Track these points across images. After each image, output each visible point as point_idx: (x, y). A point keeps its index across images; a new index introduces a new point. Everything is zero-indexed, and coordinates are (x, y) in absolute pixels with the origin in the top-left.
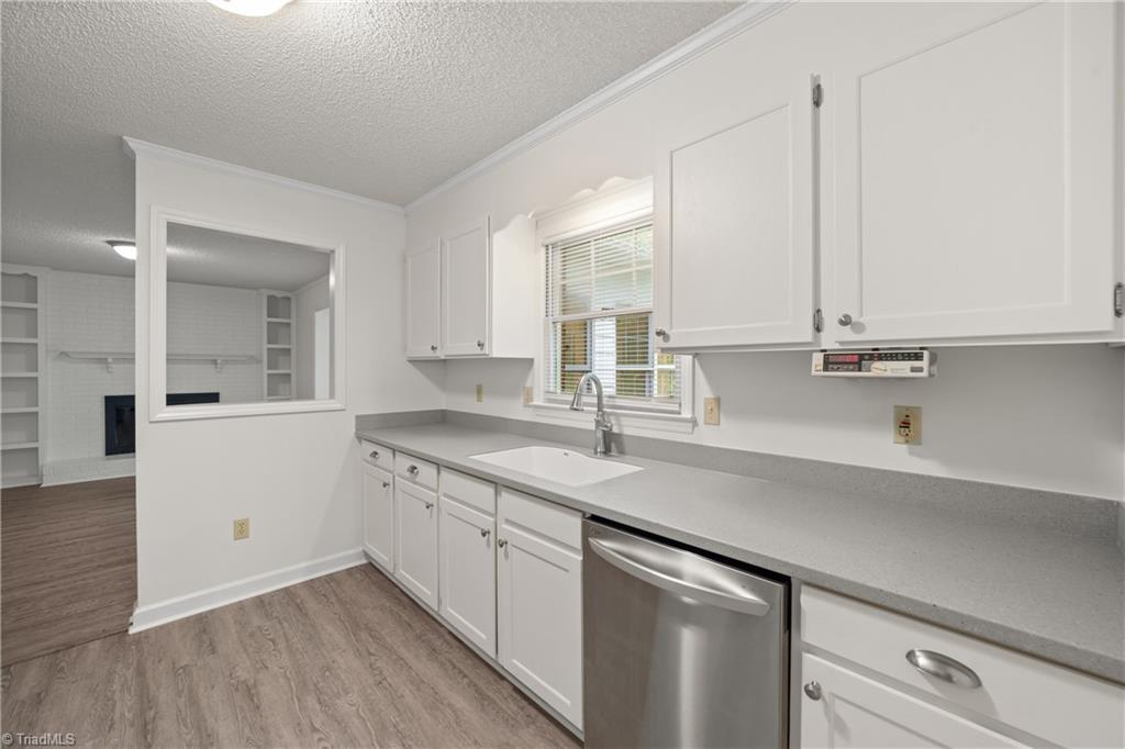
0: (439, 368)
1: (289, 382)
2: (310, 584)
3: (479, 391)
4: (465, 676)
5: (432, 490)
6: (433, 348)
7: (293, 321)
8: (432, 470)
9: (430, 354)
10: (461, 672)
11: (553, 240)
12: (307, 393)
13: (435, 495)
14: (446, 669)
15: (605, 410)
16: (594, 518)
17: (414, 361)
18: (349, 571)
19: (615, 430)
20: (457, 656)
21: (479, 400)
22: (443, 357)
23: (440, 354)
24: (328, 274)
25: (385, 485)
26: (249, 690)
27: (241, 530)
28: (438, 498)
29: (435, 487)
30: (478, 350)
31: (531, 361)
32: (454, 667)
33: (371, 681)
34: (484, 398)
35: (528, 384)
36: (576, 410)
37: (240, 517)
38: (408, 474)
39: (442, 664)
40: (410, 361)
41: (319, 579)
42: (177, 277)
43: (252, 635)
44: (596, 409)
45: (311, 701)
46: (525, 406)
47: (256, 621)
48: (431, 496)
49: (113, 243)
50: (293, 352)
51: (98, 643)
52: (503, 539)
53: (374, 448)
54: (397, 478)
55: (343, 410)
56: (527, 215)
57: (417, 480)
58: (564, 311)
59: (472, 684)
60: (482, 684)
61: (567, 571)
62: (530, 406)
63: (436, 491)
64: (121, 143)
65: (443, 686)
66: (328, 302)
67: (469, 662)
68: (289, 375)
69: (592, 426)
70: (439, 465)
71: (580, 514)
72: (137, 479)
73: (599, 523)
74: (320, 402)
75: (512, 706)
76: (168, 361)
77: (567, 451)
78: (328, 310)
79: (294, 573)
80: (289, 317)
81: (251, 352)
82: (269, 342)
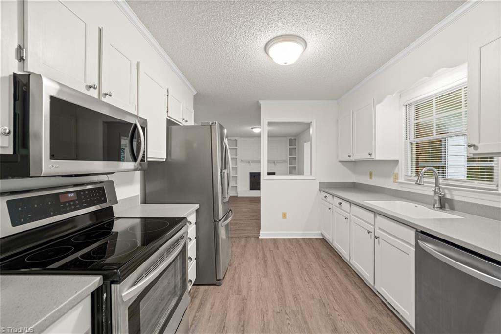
0: (352, 164)
1: (296, 168)
2: (303, 239)
3: (371, 174)
4: (359, 288)
5: (348, 212)
6: (349, 156)
7: (297, 147)
8: (348, 205)
9: (348, 159)
10: (358, 286)
11: (409, 102)
12: (301, 173)
13: (349, 214)
14: (352, 283)
15: (440, 186)
16: (422, 232)
17: (341, 162)
18: (316, 239)
19: (448, 196)
20: (356, 280)
21: (371, 178)
22: (354, 160)
23: (352, 159)
24: (310, 128)
25: (329, 209)
26: (279, 276)
27: (284, 216)
28: (350, 216)
29: (349, 211)
30: (369, 157)
31: (398, 161)
32: (355, 283)
33: (324, 275)
34: (373, 178)
35: (396, 172)
36: (418, 184)
37: (284, 212)
38: (338, 205)
39: (350, 281)
40: (340, 162)
41: (307, 238)
42: (270, 136)
43: (287, 248)
44: (435, 185)
45: (305, 273)
46: (394, 182)
47: (289, 245)
48: (347, 215)
49: (252, 128)
50: (297, 159)
51: (253, 238)
52: (378, 236)
53: (326, 194)
54: (334, 207)
55: (315, 180)
56: (392, 95)
57: (342, 208)
58: (417, 136)
59: (362, 291)
60: (367, 294)
61: (408, 254)
62: (397, 182)
63: (350, 213)
64: (258, 102)
65: (350, 288)
66: (309, 139)
67: (362, 284)
68: (295, 167)
69: (432, 194)
70: (350, 202)
71: (415, 230)
72: (261, 198)
73: (423, 234)
74: (306, 176)
75: (381, 307)
76: (268, 162)
77: (416, 205)
78: (310, 142)
79: (299, 234)
80: (296, 146)
81: (284, 159)
82: (290, 155)
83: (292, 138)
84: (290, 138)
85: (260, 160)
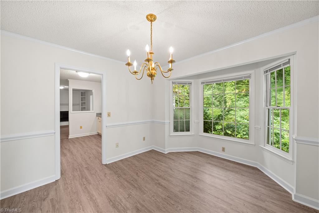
1: (85, 108)
7: (86, 97)
12: (89, 109)
18: (95, 134)
25: (100, 122)
27: (81, 127)
50: (86, 103)
55: (94, 112)
66: (92, 94)
74: (91, 111)
78: (92, 96)
81: (78, 103)
82: (81, 101)
83: (83, 92)
84: (82, 92)
85: (69, 104)
